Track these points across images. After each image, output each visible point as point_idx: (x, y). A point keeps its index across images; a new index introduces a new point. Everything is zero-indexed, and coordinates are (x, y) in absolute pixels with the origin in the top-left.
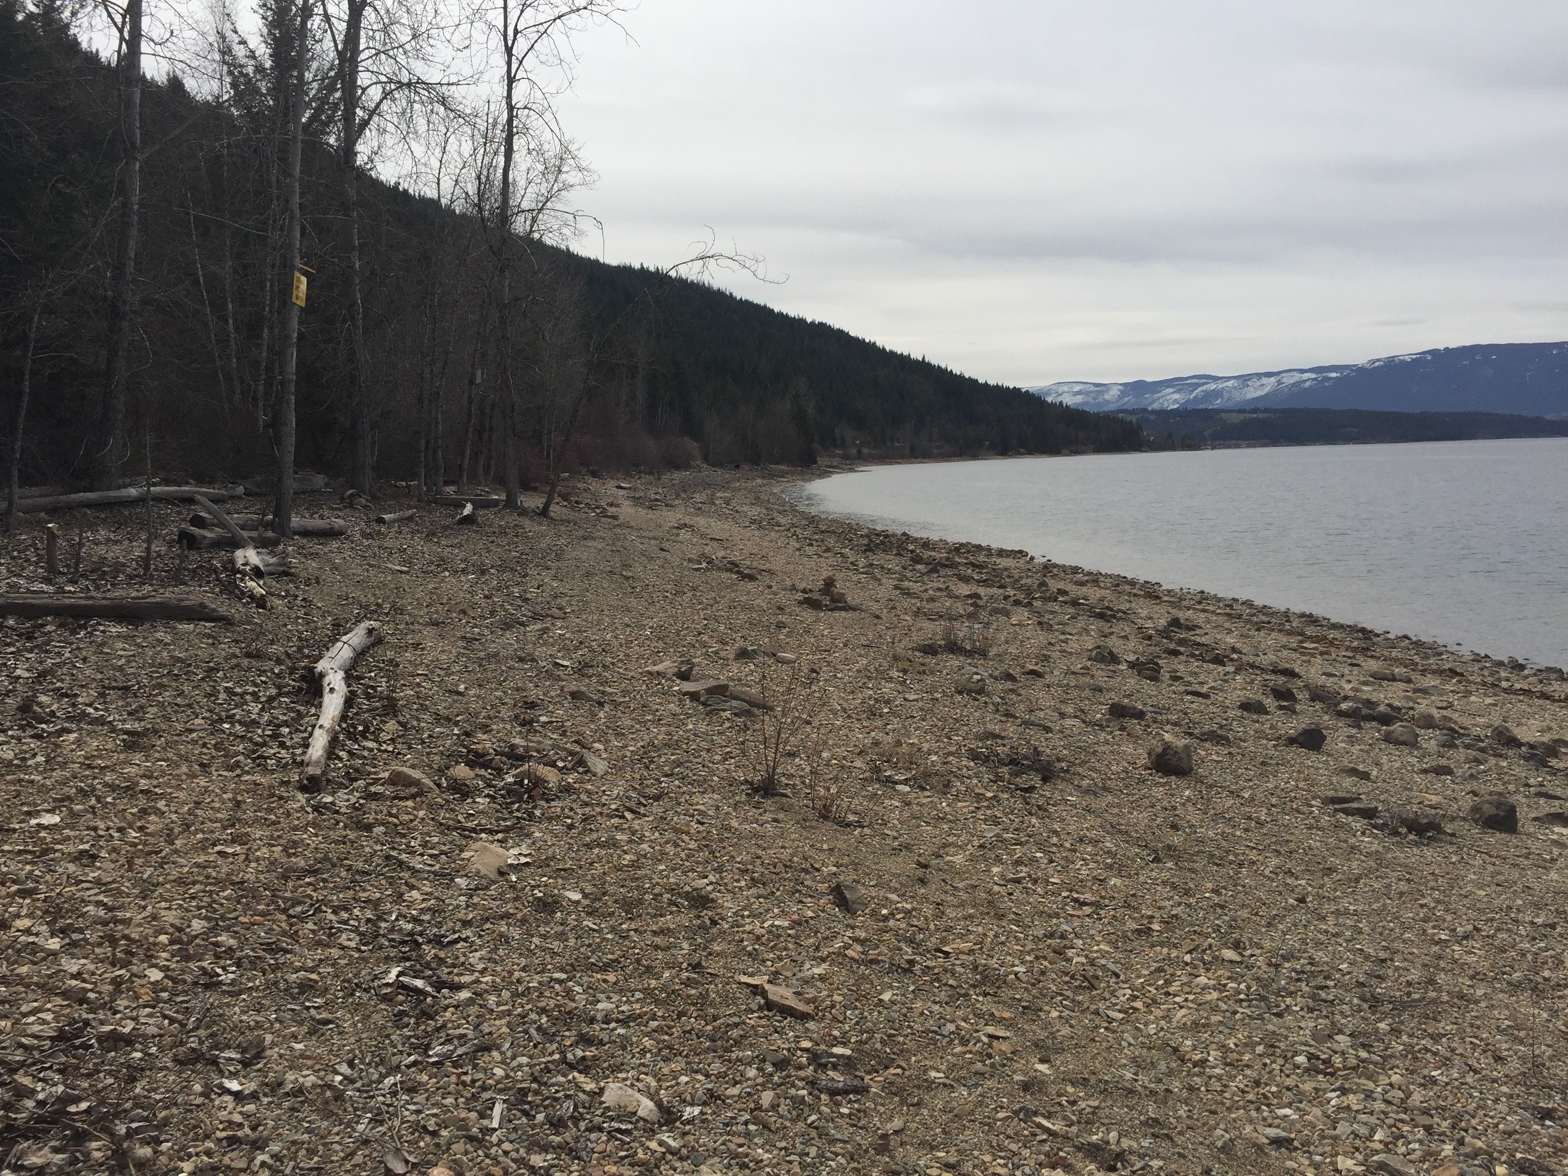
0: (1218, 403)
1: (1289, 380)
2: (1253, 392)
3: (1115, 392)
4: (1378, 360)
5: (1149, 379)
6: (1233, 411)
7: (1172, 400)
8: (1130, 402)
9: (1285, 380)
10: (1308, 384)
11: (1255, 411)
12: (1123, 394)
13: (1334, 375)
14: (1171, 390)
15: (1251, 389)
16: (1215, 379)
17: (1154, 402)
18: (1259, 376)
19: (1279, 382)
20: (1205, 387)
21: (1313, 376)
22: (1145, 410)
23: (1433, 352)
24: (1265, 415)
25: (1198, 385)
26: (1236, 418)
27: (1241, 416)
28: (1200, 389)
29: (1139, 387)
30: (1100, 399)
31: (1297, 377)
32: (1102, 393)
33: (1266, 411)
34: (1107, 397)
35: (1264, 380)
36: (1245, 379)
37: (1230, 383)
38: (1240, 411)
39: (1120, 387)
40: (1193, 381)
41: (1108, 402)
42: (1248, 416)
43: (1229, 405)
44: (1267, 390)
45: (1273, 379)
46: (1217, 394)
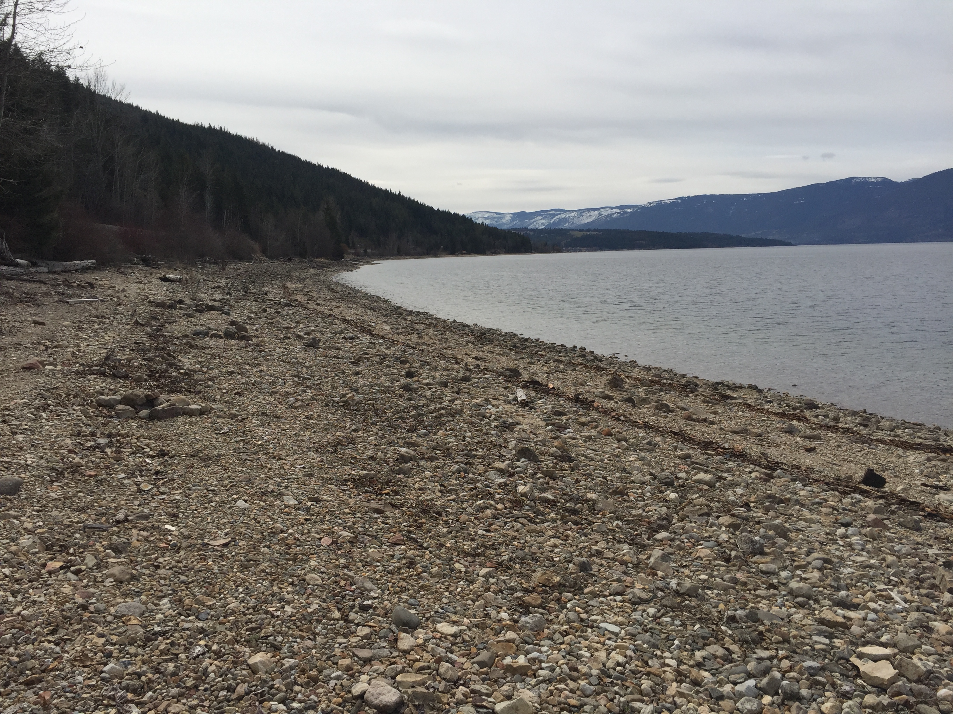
0: (566, 226)
1: (605, 213)
2: (586, 219)
3: (508, 218)
4: (653, 202)
5: (528, 211)
6: (576, 230)
7: (541, 223)
8: (517, 224)
9: (603, 213)
10: (615, 215)
11: (588, 230)
12: (513, 219)
13: (629, 210)
14: (540, 218)
15: (584, 218)
16: (565, 211)
17: (531, 224)
18: (589, 210)
19: (600, 214)
20: (559, 216)
21: (618, 211)
22: (527, 229)
23: (682, 198)
24: (595, 233)
25: (555, 215)
26: (579, 235)
27: (581, 233)
28: (556, 217)
29: (522, 215)
30: (500, 222)
31: (609, 211)
32: (501, 218)
33: (595, 230)
34: (504, 221)
35: (592, 213)
36: (581, 212)
37: (573, 214)
38: (581, 230)
39: (511, 215)
40: (552, 212)
41: (504, 224)
42: (585, 233)
43: (572, 227)
44: (593, 218)
45: (596, 213)
46: (566, 220)
